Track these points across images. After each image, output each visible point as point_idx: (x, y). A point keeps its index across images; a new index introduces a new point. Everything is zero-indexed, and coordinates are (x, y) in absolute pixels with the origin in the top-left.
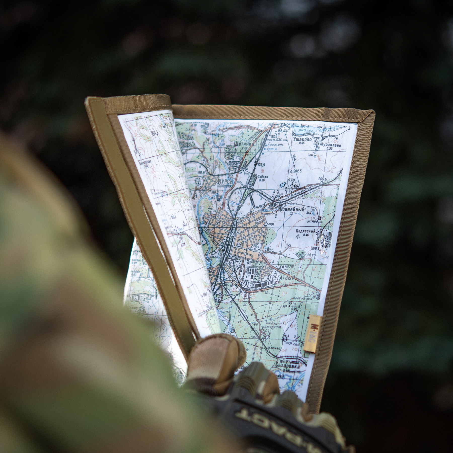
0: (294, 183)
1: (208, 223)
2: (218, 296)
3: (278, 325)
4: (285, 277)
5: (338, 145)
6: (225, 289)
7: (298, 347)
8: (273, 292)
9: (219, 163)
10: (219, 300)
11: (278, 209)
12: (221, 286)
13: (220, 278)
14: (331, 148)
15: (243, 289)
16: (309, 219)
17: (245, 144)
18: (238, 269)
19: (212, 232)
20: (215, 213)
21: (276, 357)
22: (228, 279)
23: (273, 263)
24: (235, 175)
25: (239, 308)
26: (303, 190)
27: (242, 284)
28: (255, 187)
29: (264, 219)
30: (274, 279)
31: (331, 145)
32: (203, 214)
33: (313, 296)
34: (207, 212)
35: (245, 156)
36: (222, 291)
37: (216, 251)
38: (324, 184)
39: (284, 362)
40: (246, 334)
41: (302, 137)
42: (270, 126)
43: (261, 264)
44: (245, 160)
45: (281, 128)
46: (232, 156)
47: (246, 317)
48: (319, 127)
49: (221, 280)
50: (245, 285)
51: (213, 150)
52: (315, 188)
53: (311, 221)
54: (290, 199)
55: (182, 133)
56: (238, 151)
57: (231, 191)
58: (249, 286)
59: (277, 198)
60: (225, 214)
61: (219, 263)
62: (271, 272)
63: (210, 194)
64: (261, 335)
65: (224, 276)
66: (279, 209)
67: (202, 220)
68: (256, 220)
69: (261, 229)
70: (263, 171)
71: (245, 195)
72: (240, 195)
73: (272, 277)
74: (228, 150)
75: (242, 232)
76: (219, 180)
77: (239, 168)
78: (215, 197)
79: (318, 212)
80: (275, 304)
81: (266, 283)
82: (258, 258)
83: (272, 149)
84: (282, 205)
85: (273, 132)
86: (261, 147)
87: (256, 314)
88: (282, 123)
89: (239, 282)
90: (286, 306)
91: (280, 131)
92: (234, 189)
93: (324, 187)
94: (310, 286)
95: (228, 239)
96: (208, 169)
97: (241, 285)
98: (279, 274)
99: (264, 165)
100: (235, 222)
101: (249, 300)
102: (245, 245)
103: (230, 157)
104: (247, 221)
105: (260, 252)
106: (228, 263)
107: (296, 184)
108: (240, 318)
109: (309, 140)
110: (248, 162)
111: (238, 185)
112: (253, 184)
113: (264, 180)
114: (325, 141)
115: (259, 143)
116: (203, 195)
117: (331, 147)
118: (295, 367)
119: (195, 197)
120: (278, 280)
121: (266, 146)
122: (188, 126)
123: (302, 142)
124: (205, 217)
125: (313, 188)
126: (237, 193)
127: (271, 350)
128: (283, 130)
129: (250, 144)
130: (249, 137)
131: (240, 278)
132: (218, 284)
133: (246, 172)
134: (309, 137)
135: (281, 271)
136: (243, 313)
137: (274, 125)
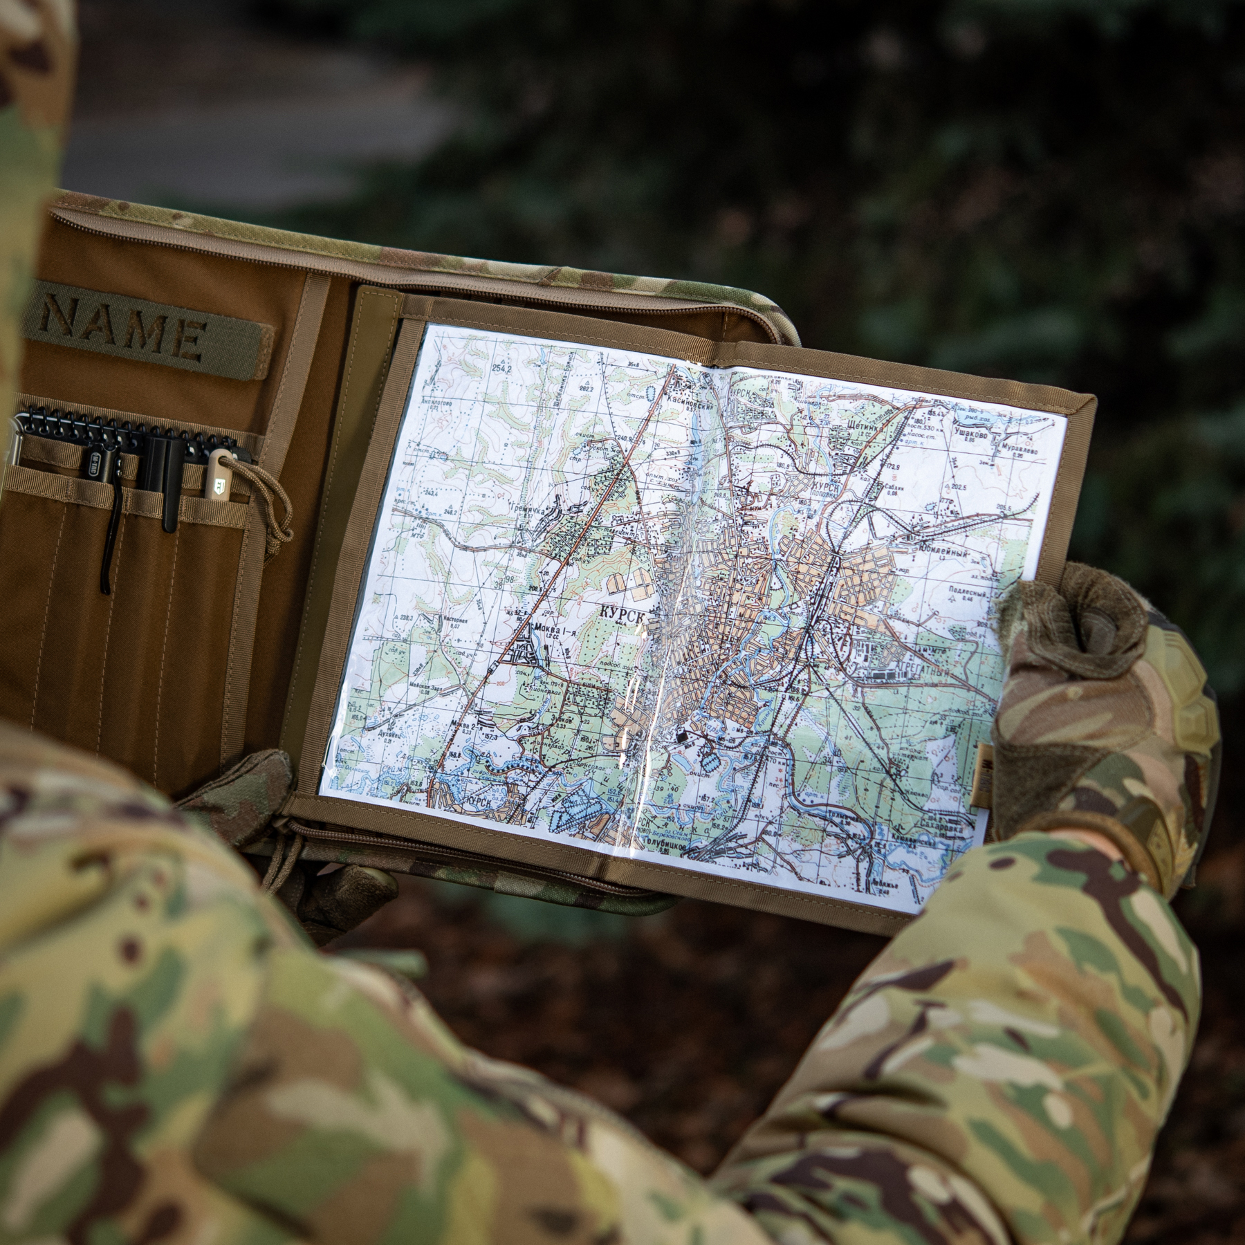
0: (952, 507)
1: (787, 554)
2: (802, 683)
3: (921, 755)
4: (930, 669)
5: (1032, 452)
6: (816, 672)
7: (958, 795)
8: (908, 692)
9: (816, 454)
10: (803, 690)
11: (918, 546)
12: (807, 666)
13: (806, 652)
14: (1020, 455)
15: (850, 677)
16: (976, 573)
17: (866, 427)
18: (839, 640)
19: (793, 569)
20: (802, 538)
21: (921, 809)
22: (820, 656)
23: (906, 639)
24: (843, 478)
25: (845, 712)
26: (968, 520)
27: (848, 669)
28: (878, 504)
29: (892, 560)
30: (909, 669)
31: (1021, 449)
32: (779, 536)
33: (982, 710)
34: (787, 534)
35: (866, 447)
36: (809, 676)
37: (799, 603)
38: (1005, 517)
39: (935, 820)
40: (862, 761)
41: (970, 430)
42: (915, 403)
43: (883, 637)
44: (863, 455)
45: (934, 409)
46: (842, 444)
47: (861, 732)
48: (1000, 415)
49: (807, 655)
50: (854, 672)
51: (809, 430)
52: (990, 521)
53: (979, 577)
54: (941, 533)
55: (754, 394)
56: (853, 437)
57: (835, 504)
58: (862, 675)
59: (918, 528)
60: (820, 542)
61: (803, 625)
62: (904, 655)
63: (796, 505)
64: (890, 767)
65: (813, 648)
66: (921, 547)
67: (777, 547)
68: (875, 560)
69: (885, 577)
70: (895, 477)
71: (858, 515)
72: (851, 514)
73: (905, 665)
74: (834, 433)
75: (849, 577)
76: (814, 482)
77: (853, 467)
78: (805, 511)
79: (993, 562)
80: (914, 715)
81: (894, 674)
82: (877, 626)
83: (915, 442)
84: (926, 541)
85: (919, 414)
86: (896, 437)
87: (879, 729)
88: (936, 401)
89: (841, 664)
90: (936, 722)
91: (931, 412)
92: (840, 501)
93: (1005, 521)
94: (977, 691)
95: (823, 586)
96: (797, 461)
97: (845, 670)
98: (917, 661)
99: (898, 468)
100: (837, 559)
101: (864, 700)
102: (853, 601)
103: (838, 446)
104: (859, 560)
105: (882, 616)
106: (821, 627)
107: (957, 509)
108: (850, 733)
109: (983, 436)
110: (870, 459)
111: (847, 496)
112: (876, 498)
113: (895, 494)
114: (1010, 441)
115: (891, 429)
116: (782, 505)
117: (1021, 453)
118: (955, 830)
119: (768, 506)
120: (918, 673)
121: (905, 435)
122: (765, 383)
123: (969, 437)
124: (783, 542)
125: (986, 521)
126: (845, 509)
127: (912, 798)
128: (937, 413)
129: (876, 428)
130: (876, 416)
131: (843, 655)
132: (801, 661)
133: (865, 476)
134: (983, 431)
135: (922, 657)
136: (854, 722)
137: (922, 401)
